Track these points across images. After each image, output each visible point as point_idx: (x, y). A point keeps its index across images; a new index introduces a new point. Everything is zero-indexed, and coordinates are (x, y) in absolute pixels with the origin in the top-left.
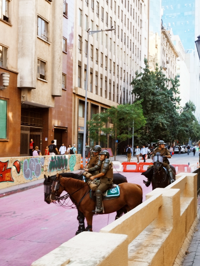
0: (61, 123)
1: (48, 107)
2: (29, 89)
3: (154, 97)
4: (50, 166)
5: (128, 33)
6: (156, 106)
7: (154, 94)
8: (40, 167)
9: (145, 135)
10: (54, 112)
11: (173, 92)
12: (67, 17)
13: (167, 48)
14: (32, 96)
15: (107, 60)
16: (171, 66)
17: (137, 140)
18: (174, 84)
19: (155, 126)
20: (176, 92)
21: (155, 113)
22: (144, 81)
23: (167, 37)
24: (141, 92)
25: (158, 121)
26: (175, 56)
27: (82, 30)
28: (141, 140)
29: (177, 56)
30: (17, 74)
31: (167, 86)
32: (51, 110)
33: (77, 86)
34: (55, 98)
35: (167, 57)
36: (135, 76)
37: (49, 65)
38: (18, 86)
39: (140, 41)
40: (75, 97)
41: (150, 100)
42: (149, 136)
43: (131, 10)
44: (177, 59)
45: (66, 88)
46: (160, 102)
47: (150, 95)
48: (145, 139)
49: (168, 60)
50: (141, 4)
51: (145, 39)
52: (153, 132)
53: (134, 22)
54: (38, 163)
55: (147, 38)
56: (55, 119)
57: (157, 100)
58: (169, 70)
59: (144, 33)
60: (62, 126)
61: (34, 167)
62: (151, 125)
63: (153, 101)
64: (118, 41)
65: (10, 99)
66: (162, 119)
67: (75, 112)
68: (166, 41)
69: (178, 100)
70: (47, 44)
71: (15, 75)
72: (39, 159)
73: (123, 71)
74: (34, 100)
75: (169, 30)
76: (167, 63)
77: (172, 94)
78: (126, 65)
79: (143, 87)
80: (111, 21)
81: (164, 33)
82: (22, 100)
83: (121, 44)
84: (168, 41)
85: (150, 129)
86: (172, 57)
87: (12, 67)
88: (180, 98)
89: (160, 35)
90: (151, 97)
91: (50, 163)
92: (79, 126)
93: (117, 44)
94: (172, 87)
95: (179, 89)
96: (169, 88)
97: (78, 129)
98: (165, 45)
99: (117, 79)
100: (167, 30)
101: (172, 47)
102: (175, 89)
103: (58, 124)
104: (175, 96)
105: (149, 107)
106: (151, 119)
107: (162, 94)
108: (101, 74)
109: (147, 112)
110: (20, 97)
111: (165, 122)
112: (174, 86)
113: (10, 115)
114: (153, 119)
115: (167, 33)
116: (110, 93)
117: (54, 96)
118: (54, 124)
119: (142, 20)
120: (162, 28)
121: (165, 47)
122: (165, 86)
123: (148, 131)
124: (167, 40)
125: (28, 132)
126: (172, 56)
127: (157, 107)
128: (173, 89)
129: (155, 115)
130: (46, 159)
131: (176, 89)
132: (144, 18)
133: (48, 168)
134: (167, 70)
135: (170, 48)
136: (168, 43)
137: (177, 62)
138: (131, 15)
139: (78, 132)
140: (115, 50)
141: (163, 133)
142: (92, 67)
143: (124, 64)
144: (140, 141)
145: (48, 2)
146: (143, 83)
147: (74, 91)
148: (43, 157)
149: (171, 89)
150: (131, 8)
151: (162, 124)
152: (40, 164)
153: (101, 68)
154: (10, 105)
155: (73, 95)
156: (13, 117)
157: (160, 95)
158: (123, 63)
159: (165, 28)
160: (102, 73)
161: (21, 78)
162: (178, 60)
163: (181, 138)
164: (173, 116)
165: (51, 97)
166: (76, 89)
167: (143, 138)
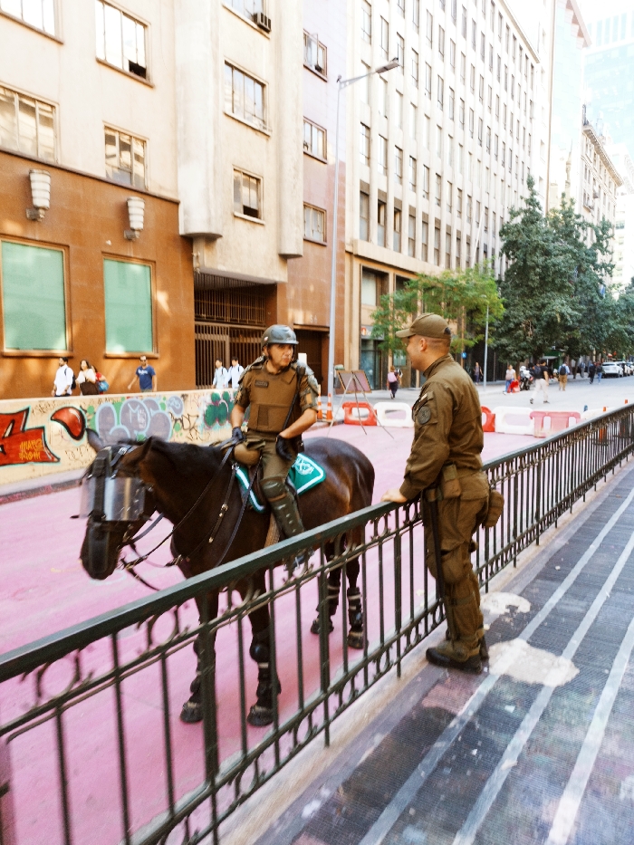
0: (314, 316)
1: (273, 282)
2: (210, 239)
3: (546, 260)
4: (205, 416)
5: (497, 128)
6: (550, 279)
7: (547, 253)
8: (167, 420)
9: (525, 340)
10: (291, 293)
11: (598, 251)
12: (325, 78)
13: (596, 167)
14: (219, 254)
15: (440, 184)
16: (604, 203)
17: (506, 351)
18: (601, 233)
19: (548, 322)
20: (604, 251)
21: (549, 294)
22: (526, 225)
23: (594, 142)
24: (518, 249)
25: (553, 310)
26: (613, 184)
27: (371, 112)
28: (516, 352)
29: (619, 183)
30: (177, 203)
31: (585, 239)
32: (285, 289)
33: (357, 236)
34: (290, 261)
35: (595, 184)
36: (507, 218)
37: (268, 185)
38: (182, 232)
39: (529, 147)
40: (351, 261)
41: (538, 266)
42: (534, 342)
43: (506, 78)
44: (619, 190)
45: (325, 240)
46: (560, 270)
47: (538, 254)
48: (525, 349)
49: (597, 191)
50: (532, 67)
51: (542, 143)
52: (541, 334)
53: (512, 106)
54: (161, 410)
55: (546, 142)
56: (296, 306)
57: (554, 265)
58: (598, 213)
59: (539, 132)
60: (316, 324)
61: (140, 419)
62: (538, 320)
63: (545, 268)
64: (471, 144)
65: (157, 263)
66: (563, 305)
67: (351, 293)
68: (593, 151)
69: (609, 268)
70: (259, 133)
71: (175, 206)
72: (162, 401)
73: (484, 209)
74: (224, 265)
75: (599, 126)
76: (595, 197)
77: (595, 255)
78: (492, 195)
79: (522, 239)
80: (453, 99)
81: (589, 134)
82: (195, 264)
83: (479, 152)
84: (599, 151)
85: (535, 327)
86: (607, 185)
87: (161, 188)
88: (612, 263)
89: (580, 138)
90: (540, 260)
91: (205, 408)
92: (362, 322)
93: (467, 148)
94: (595, 241)
95: (612, 244)
96: (588, 244)
97: (360, 329)
98: (592, 159)
99: (467, 225)
100: (595, 128)
101: (606, 163)
102: (602, 245)
103: (304, 320)
104: (601, 258)
105: (533, 281)
106: (538, 307)
107: (565, 252)
108: (424, 214)
109: (532, 292)
110: (189, 258)
111: (570, 311)
112: (599, 238)
113: (162, 298)
114: (544, 306)
115: (597, 134)
116: (449, 255)
117: (285, 258)
118: (293, 319)
119: (534, 101)
120: (586, 124)
121: (592, 165)
122: (581, 240)
123: (530, 333)
124: (595, 149)
125: (226, 338)
126: (607, 183)
127: (553, 281)
128: (598, 245)
129: (547, 297)
130: (189, 399)
131: (605, 245)
132: (541, 99)
133: (200, 422)
134: (595, 212)
135: (604, 168)
136: (598, 156)
137: (619, 197)
138: (506, 89)
139: (360, 335)
140: (462, 162)
141: (565, 336)
142: (399, 197)
143: (485, 195)
144: (514, 354)
145: (261, 33)
146: (523, 229)
147: (349, 248)
148: (179, 396)
149: (594, 245)
150: (506, 74)
151: (562, 316)
152: (166, 412)
153: (425, 199)
154: (158, 277)
155: (347, 257)
156: (169, 302)
157: (561, 255)
158: (484, 190)
159: (592, 123)
160: (426, 212)
161: (186, 213)
162: (622, 194)
163: (617, 347)
164: (595, 301)
165: (276, 258)
166: (353, 243)
167: (520, 347)
